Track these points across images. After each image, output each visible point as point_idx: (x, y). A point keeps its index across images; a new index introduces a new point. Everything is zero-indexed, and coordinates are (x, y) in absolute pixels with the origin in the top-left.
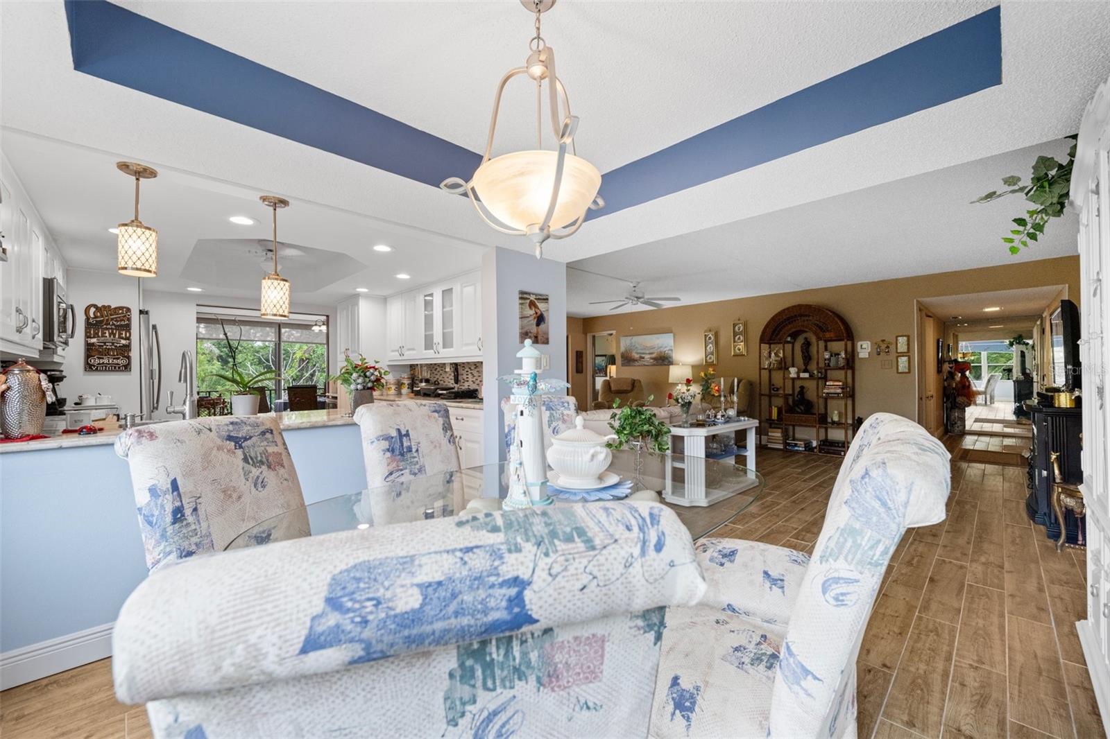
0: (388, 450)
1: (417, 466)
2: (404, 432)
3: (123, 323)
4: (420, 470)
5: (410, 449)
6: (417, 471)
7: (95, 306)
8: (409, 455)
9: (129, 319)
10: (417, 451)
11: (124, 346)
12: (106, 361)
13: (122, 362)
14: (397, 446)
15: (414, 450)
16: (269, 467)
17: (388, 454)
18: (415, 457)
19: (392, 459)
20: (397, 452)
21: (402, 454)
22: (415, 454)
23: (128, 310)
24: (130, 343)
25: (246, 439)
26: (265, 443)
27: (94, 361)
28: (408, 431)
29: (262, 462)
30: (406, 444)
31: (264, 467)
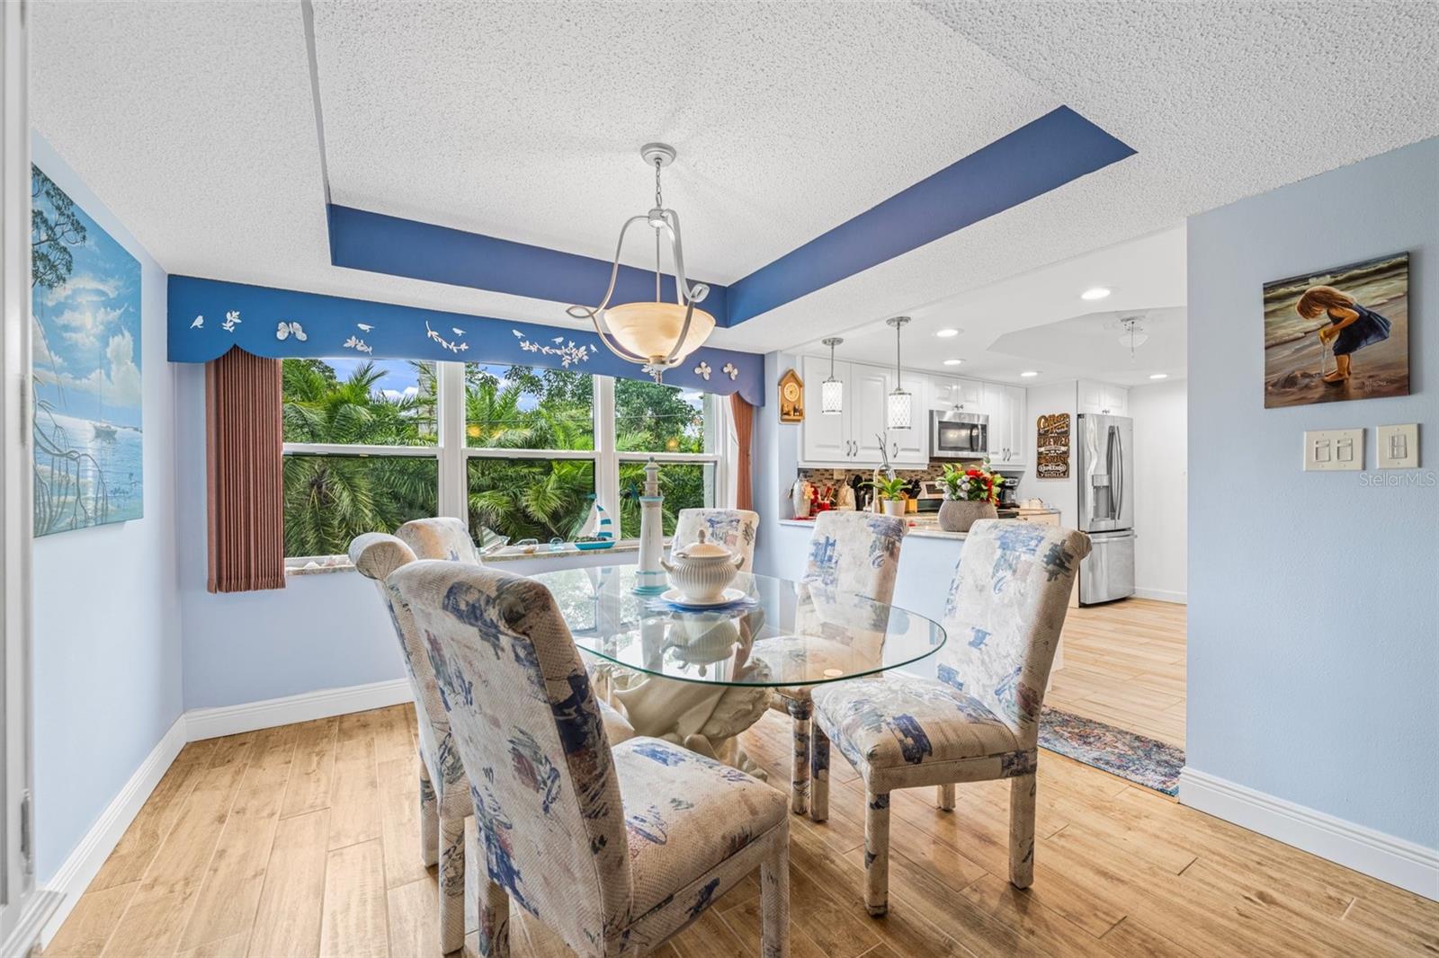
0: (813, 555)
1: (831, 578)
2: (831, 541)
3: (1063, 430)
4: (832, 582)
5: (830, 559)
6: (829, 582)
7: (1044, 417)
8: (827, 564)
9: (1068, 426)
10: (836, 562)
11: (1064, 453)
12: (1050, 468)
13: (1062, 468)
14: (821, 552)
15: (834, 561)
16: (725, 543)
17: (812, 558)
18: (832, 568)
19: (813, 564)
20: (819, 559)
21: (822, 562)
22: (833, 566)
23: (1068, 416)
24: (1068, 450)
25: (718, 523)
26: (729, 527)
27: (1043, 469)
28: (835, 541)
29: (721, 538)
30: (828, 553)
31: (722, 542)
